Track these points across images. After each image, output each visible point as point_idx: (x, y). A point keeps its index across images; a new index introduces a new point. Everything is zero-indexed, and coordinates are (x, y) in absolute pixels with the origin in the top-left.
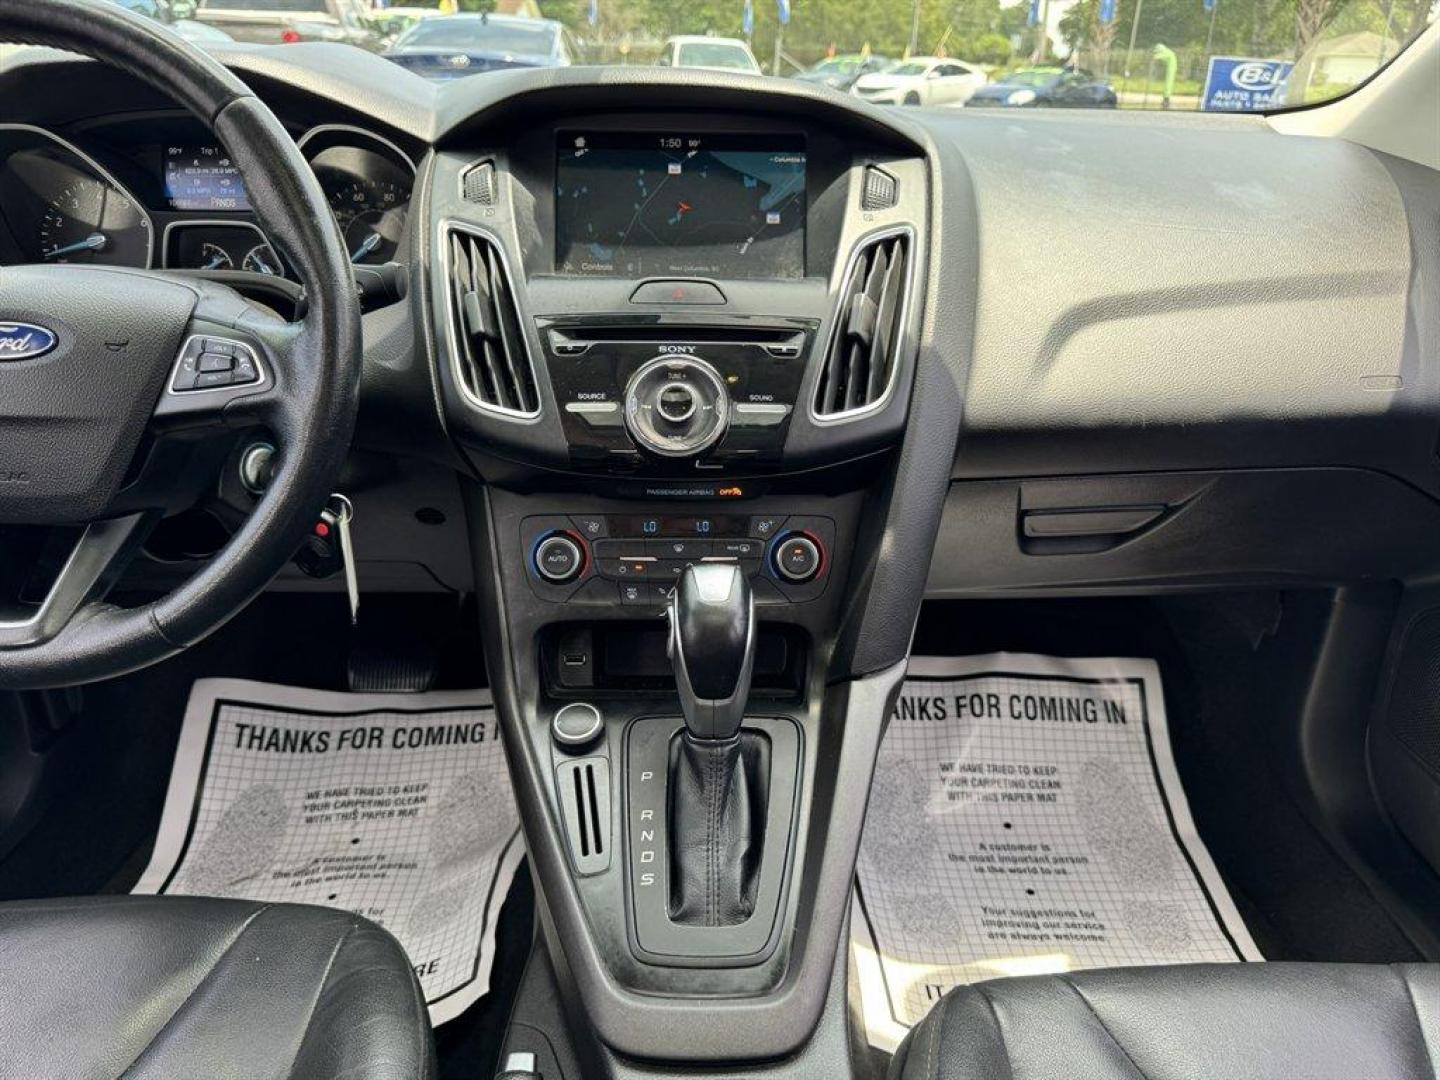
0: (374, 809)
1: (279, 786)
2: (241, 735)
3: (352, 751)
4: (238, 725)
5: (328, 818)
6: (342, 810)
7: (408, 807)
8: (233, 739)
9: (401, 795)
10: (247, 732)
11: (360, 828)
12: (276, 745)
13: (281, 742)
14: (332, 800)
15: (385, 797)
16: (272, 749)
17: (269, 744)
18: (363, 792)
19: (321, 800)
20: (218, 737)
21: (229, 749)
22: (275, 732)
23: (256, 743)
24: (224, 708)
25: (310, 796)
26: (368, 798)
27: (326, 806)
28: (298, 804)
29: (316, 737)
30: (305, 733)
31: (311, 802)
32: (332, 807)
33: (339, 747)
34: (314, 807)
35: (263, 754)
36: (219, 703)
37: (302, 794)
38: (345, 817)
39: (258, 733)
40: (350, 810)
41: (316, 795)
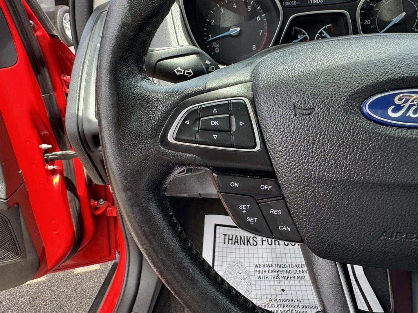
0: (286, 275)
1: (242, 260)
2: (225, 238)
3: (268, 246)
4: (224, 235)
5: (267, 277)
6: (272, 274)
7: (301, 275)
8: (223, 240)
9: (295, 269)
10: (227, 237)
11: (282, 283)
12: (237, 242)
13: (239, 241)
14: (267, 269)
15: (288, 269)
16: (236, 243)
17: (235, 242)
18: (278, 266)
19: (262, 269)
20: (217, 240)
21: (221, 245)
22: (236, 236)
23: (230, 241)
24: (218, 227)
25: (256, 266)
26: (281, 269)
27: (265, 271)
28: (252, 269)
29: (251, 239)
30: (247, 237)
31: (257, 269)
32: (267, 272)
33: (263, 244)
34: (259, 272)
35: (233, 246)
36: (216, 225)
37: (252, 265)
38: (274, 277)
39: (231, 238)
40: (276, 274)
41: (259, 266)
